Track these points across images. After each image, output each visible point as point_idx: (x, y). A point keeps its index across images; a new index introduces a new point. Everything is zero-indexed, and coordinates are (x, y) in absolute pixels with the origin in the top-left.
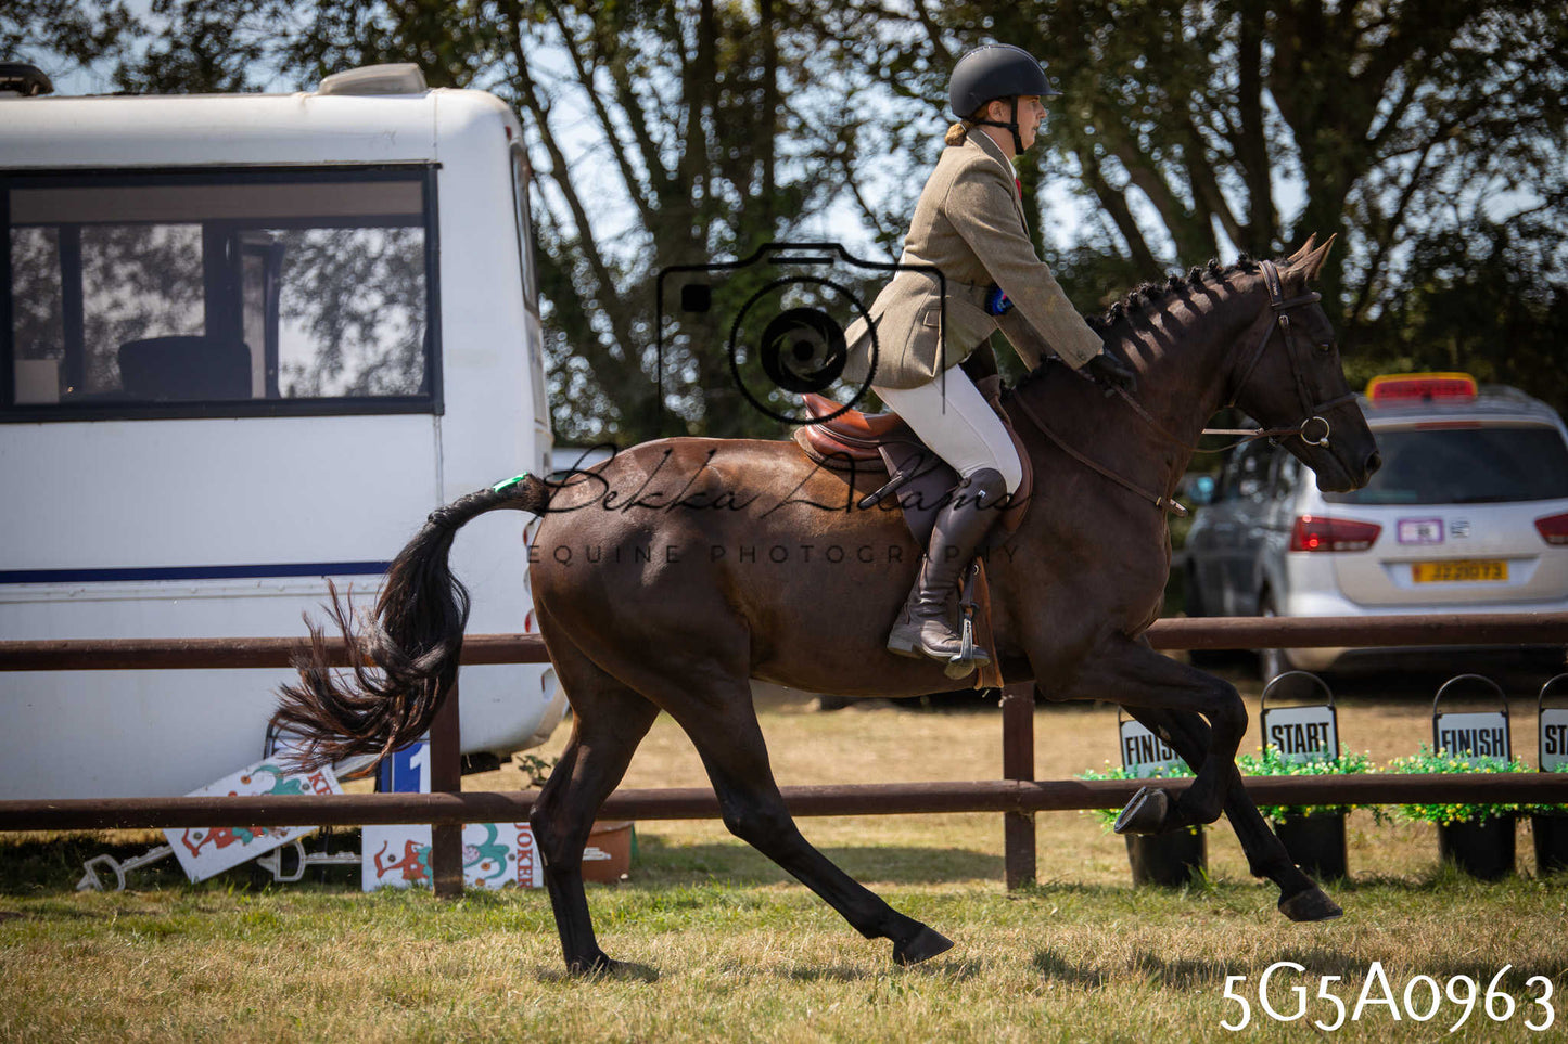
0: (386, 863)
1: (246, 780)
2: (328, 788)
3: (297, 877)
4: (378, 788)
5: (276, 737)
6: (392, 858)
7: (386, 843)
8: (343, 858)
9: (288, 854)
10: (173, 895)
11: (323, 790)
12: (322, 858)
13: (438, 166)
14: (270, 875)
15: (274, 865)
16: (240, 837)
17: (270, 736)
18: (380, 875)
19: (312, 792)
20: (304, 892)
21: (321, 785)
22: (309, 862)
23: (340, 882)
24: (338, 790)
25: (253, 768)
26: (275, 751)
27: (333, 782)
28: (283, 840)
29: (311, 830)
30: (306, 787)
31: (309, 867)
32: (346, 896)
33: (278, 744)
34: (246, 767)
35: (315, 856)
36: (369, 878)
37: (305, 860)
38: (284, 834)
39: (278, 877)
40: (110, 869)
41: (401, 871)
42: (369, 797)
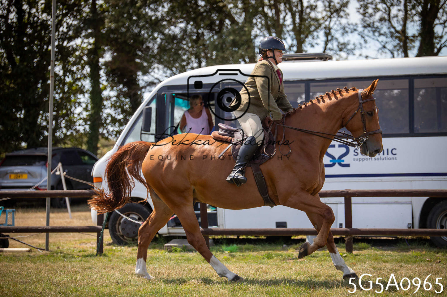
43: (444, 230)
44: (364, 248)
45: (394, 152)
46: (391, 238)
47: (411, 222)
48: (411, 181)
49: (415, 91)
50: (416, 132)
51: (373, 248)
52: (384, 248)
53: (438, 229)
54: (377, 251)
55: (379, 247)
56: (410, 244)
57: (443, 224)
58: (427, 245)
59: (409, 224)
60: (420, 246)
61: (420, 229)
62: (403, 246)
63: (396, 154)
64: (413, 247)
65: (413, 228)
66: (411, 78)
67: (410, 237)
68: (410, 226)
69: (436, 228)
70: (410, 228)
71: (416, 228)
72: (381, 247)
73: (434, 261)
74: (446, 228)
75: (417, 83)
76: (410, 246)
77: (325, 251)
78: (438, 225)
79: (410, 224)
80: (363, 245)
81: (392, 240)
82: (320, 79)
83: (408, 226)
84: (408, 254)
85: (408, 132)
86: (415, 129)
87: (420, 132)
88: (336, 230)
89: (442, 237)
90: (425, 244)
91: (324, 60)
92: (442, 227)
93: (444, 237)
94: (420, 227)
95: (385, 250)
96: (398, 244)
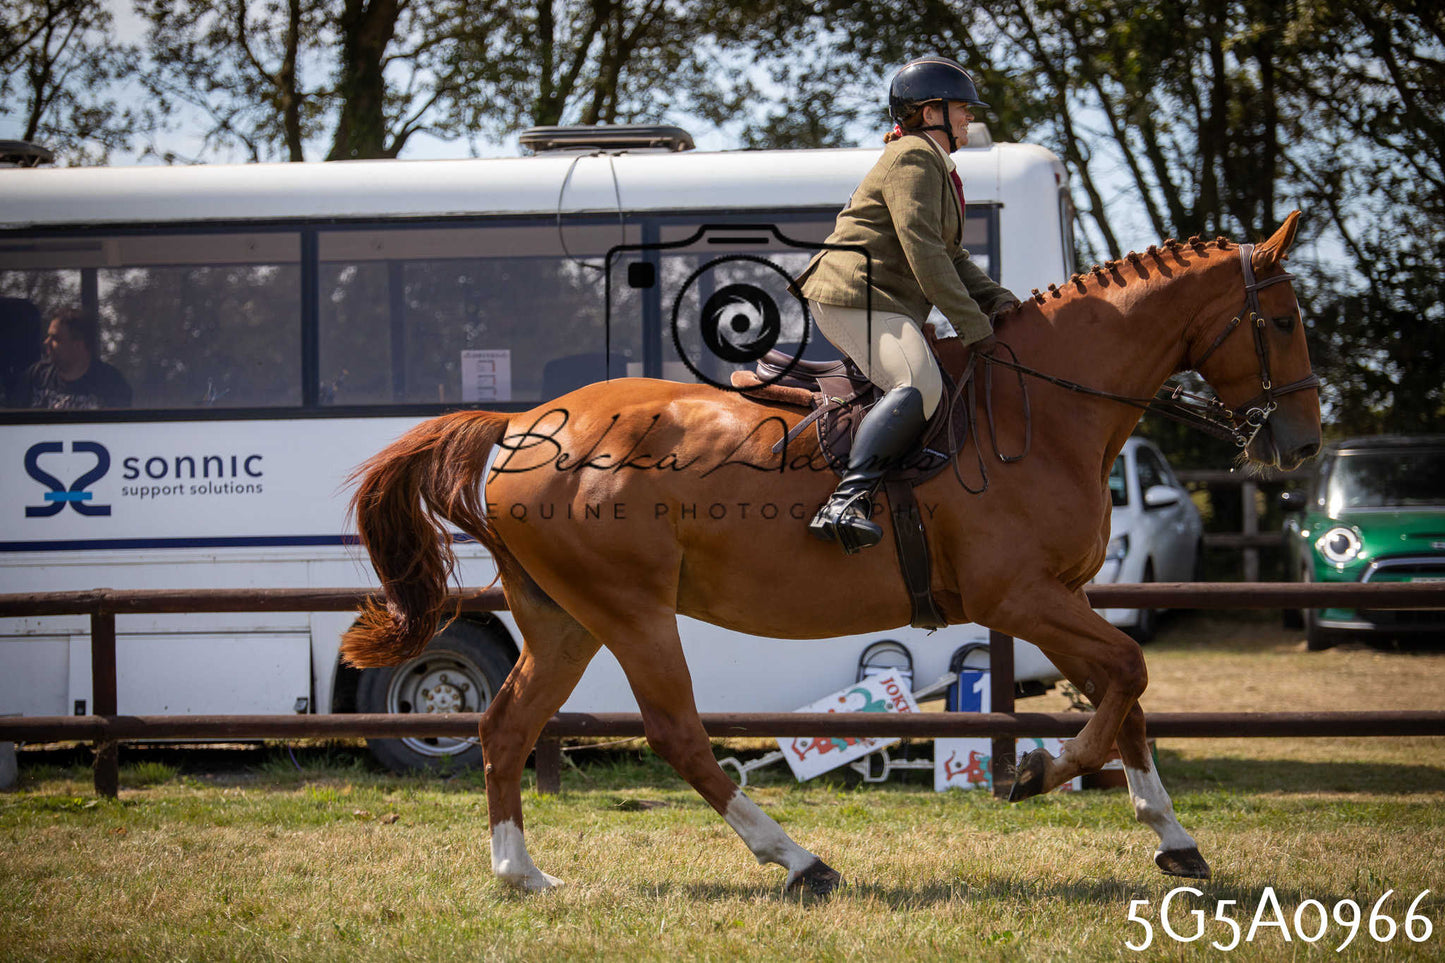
0: (954, 769)
1: (842, 700)
2: (907, 707)
3: (883, 778)
4: (948, 708)
5: (866, 666)
6: (959, 765)
7: (954, 753)
8: (919, 764)
9: (876, 760)
10: (784, 791)
11: (904, 709)
12: (902, 764)
13: (1000, 206)
14: (860, 776)
15: (864, 769)
16: (837, 746)
17: (862, 665)
18: (949, 778)
19: (894, 710)
20: (888, 791)
21: (902, 705)
22: (893, 766)
23: (917, 783)
24: (916, 709)
25: (848, 690)
26: (865, 676)
27: (911, 703)
28: (871, 749)
29: (894, 741)
30: (890, 707)
31: (892, 770)
32: (922, 795)
33: (869, 671)
34: (842, 689)
35: (897, 762)
36: (941, 781)
37: (889, 765)
38: (872, 744)
39: (867, 778)
40: (734, 769)
41: (965, 776)
42: (940, 715)
43: (411, 716)
44: (157, 781)
45: (254, 466)
46: (243, 747)
47: (307, 694)
48: (308, 561)
49: (321, 268)
50: (324, 403)
51: (185, 778)
52: (219, 780)
53: (393, 715)
54: (199, 789)
55: (204, 774)
56: (303, 764)
57: (409, 698)
58: (356, 766)
59: (299, 699)
60: (336, 768)
61: (335, 716)
62: (281, 772)
63: (260, 474)
64: (314, 773)
65: (313, 711)
66: (309, 229)
67: (303, 742)
68: (304, 704)
69: (386, 712)
70: (304, 712)
71: (324, 712)
72: (209, 776)
73: (379, 816)
74: (416, 712)
75: (329, 245)
76: (304, 771)
77: (27, 791)
78: (393, 703)
79: (306, 699)
80: (151, 769)
81: (247, 751)
82: (11, 227)
83: (297, 705)
84: (296, 795)
85: (299, 403)
86: (321, 395)
87: (337, 402)
88: (65, 722)
89: (404, 740)
90: (351, 763)
91: (26, 165)
92: (405, 707)
93: (413, 739)
94: (335, 710)
95: (225, 786)
96: (265, 766)
